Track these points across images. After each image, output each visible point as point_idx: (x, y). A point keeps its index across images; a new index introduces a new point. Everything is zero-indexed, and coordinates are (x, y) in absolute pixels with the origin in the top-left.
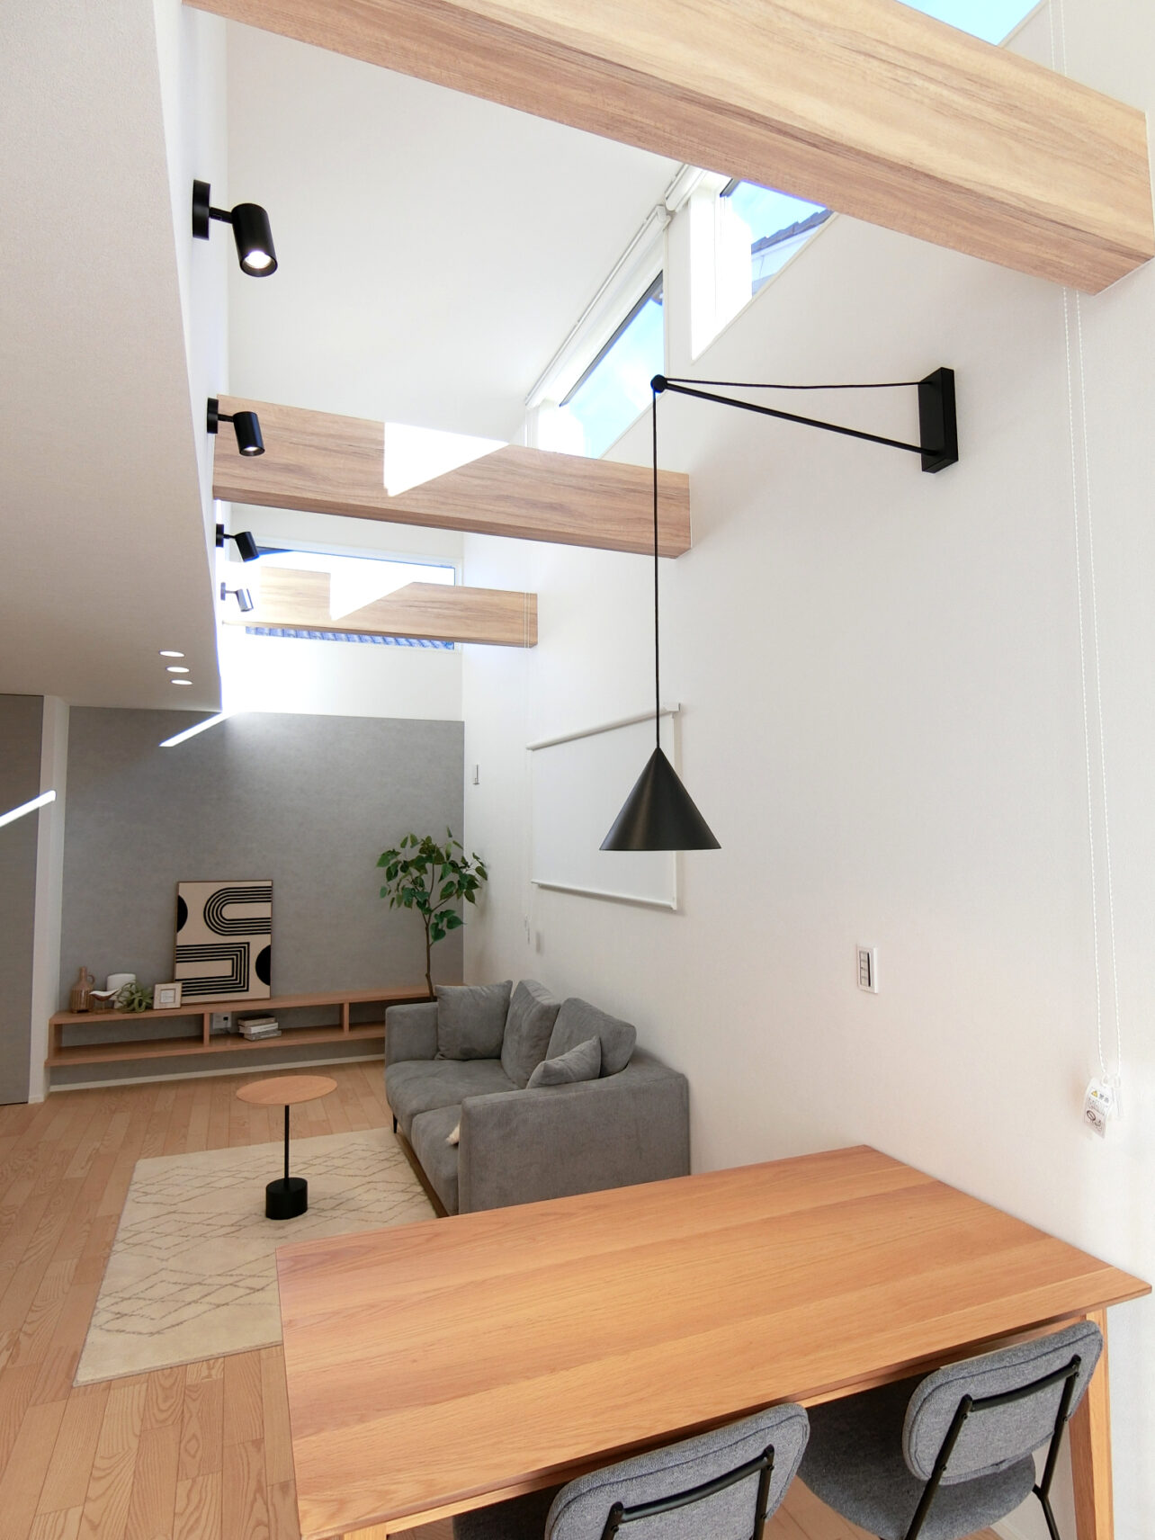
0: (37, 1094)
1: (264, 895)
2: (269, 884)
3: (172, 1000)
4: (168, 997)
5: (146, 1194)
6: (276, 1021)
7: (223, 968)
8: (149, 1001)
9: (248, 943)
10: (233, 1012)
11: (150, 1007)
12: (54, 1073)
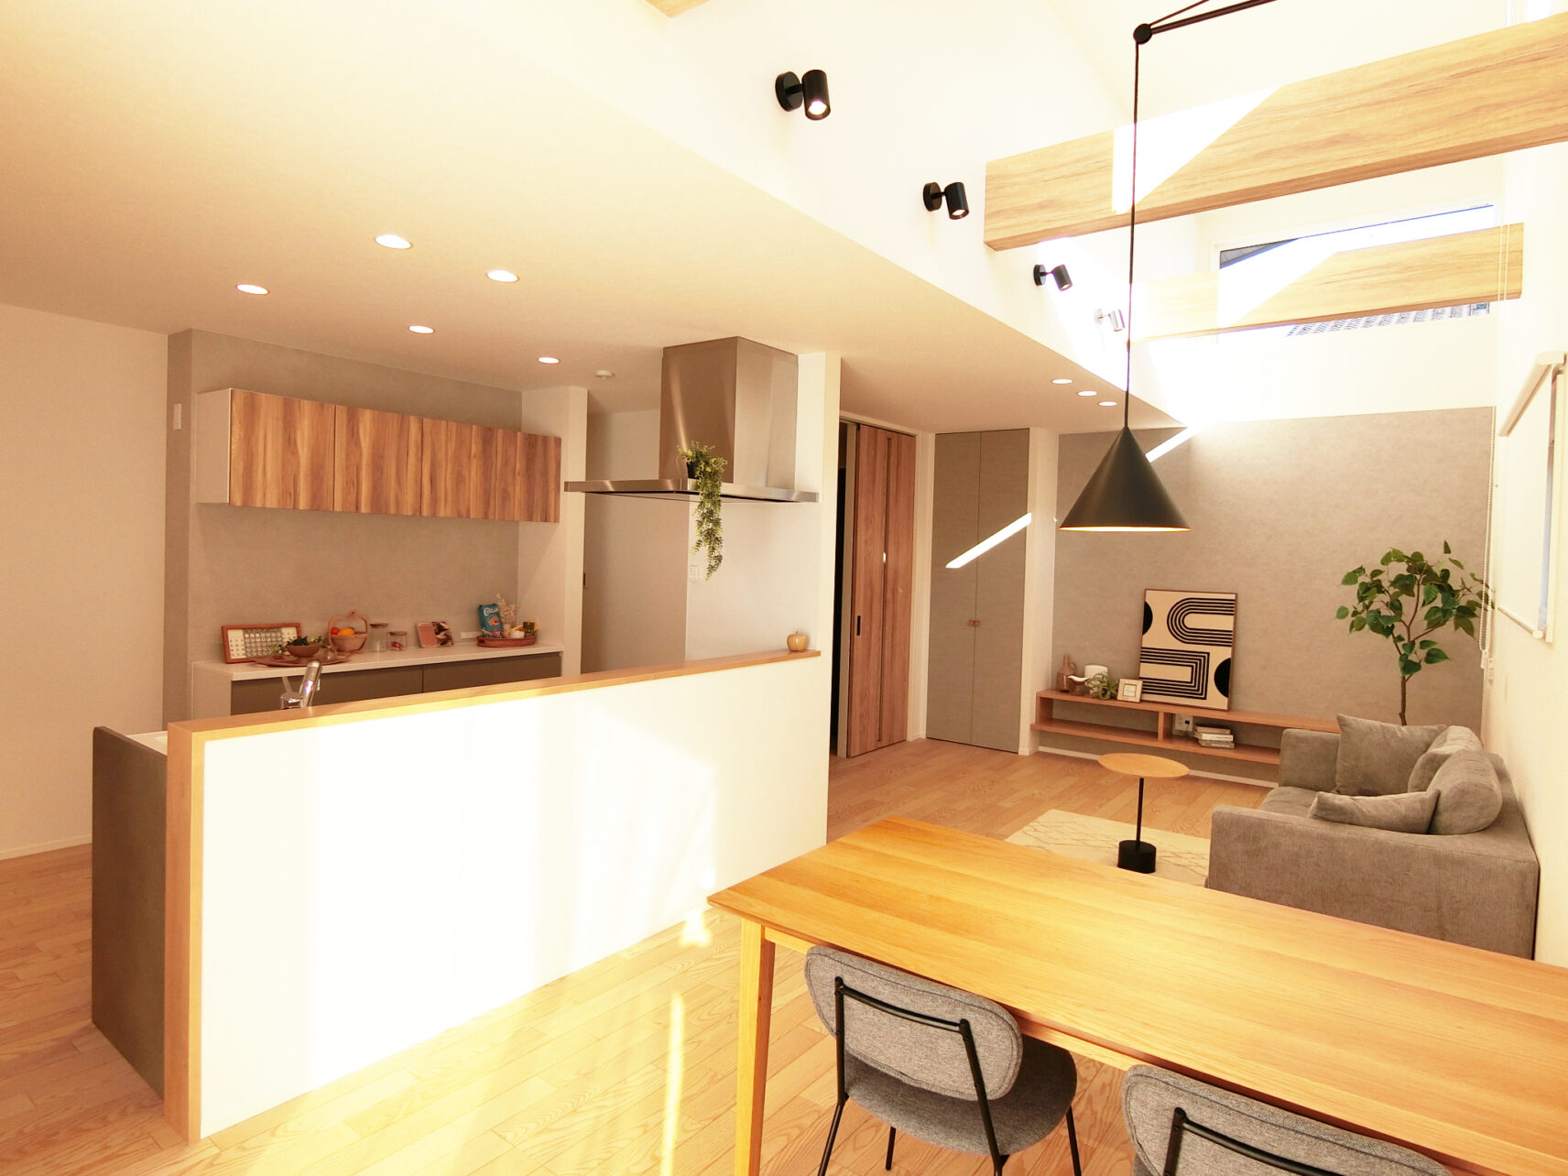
0: (1025, 748)
1: (1228, 607)
2: (1233, 597)
3: (1133, 694)
4: (1130, 691)
5: (1036, 830)
6: (1231, 734)
7: (1182, 674)
8: (1114, 692)
9: (1208, 654)
10: (1194, 717)
11: (1114, 697)
12: (1040, 734)
